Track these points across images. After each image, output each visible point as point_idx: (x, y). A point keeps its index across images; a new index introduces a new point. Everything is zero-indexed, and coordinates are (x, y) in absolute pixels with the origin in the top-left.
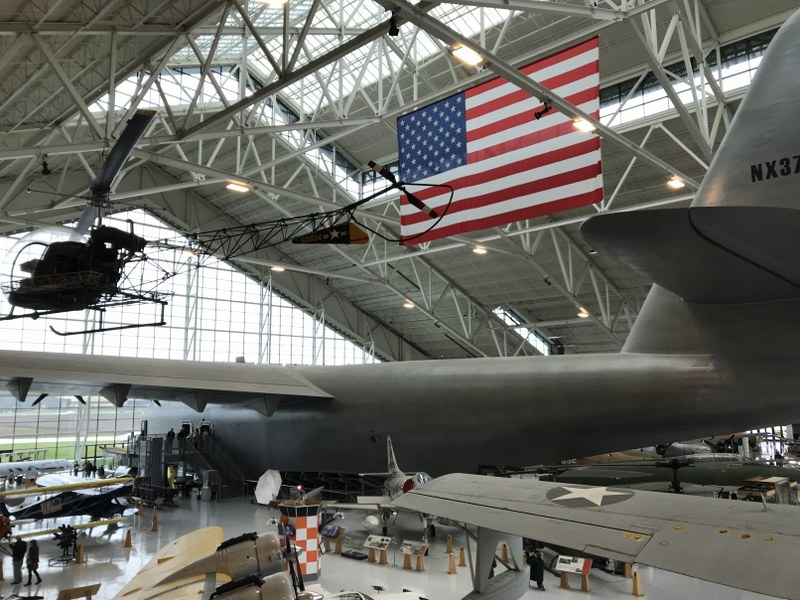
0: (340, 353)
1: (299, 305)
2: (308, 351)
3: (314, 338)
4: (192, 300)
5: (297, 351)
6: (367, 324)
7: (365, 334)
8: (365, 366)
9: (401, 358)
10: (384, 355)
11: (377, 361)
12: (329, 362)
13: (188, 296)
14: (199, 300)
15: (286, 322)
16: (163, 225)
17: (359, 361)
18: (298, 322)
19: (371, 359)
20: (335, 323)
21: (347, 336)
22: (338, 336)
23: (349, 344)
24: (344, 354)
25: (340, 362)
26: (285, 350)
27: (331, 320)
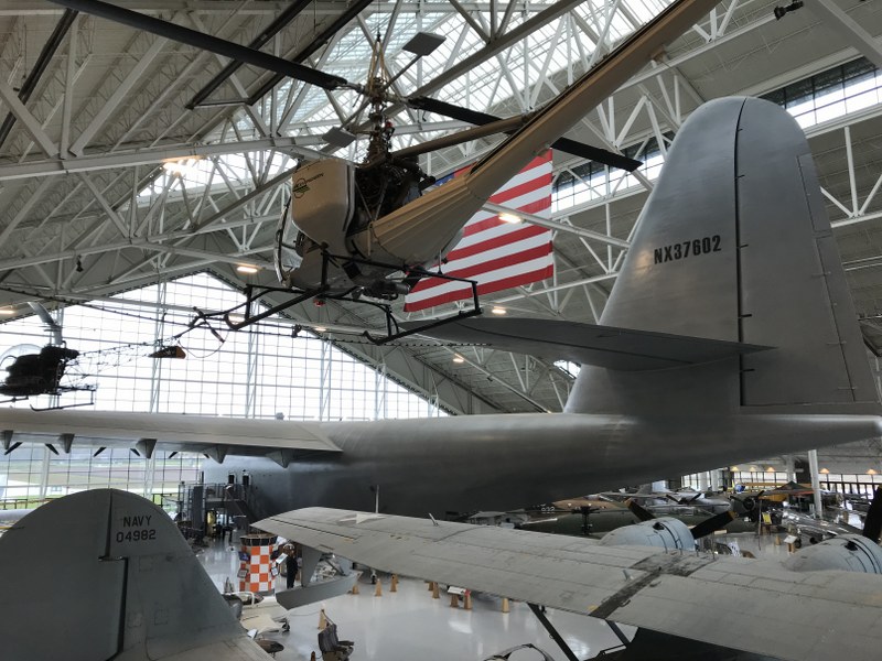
0: (403, 406)
1: (361, 360)
2: (371, 405)
3: (376, 392)
4: (253, 357)
5: (359, 404)
6: (432, 378)
7: (430, 388)
8: (430, 419)
9: (470, 412)
10: (451, 408)
11: (443, 414)
12: (391, 415)
13: (250, 354)
14: (259, 357)
15: (347, 376)
16: (226, 287)
17: (424, 415)
18: (359, 377)
19: (438, 413)
20: (398, 376)
21: (412, 390)
22: (401, 389)
23: (414, 397)
24: (407, 408)
25: (403, 416)
26: (347, 404)
27: (393, 373)
